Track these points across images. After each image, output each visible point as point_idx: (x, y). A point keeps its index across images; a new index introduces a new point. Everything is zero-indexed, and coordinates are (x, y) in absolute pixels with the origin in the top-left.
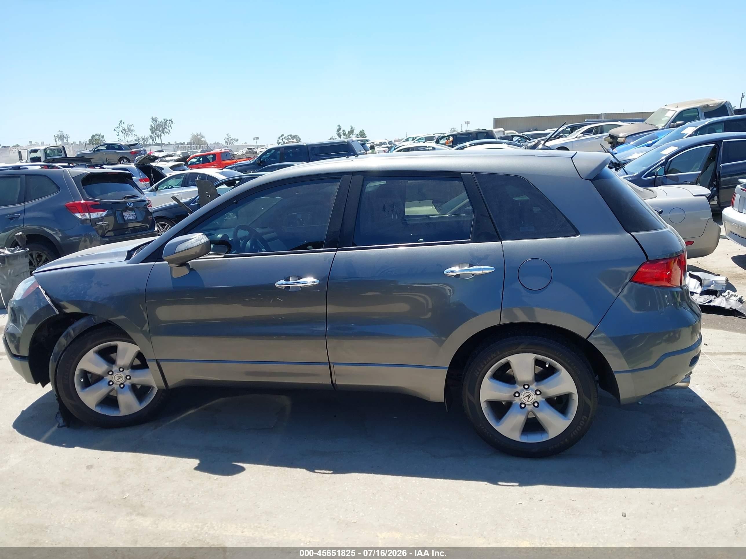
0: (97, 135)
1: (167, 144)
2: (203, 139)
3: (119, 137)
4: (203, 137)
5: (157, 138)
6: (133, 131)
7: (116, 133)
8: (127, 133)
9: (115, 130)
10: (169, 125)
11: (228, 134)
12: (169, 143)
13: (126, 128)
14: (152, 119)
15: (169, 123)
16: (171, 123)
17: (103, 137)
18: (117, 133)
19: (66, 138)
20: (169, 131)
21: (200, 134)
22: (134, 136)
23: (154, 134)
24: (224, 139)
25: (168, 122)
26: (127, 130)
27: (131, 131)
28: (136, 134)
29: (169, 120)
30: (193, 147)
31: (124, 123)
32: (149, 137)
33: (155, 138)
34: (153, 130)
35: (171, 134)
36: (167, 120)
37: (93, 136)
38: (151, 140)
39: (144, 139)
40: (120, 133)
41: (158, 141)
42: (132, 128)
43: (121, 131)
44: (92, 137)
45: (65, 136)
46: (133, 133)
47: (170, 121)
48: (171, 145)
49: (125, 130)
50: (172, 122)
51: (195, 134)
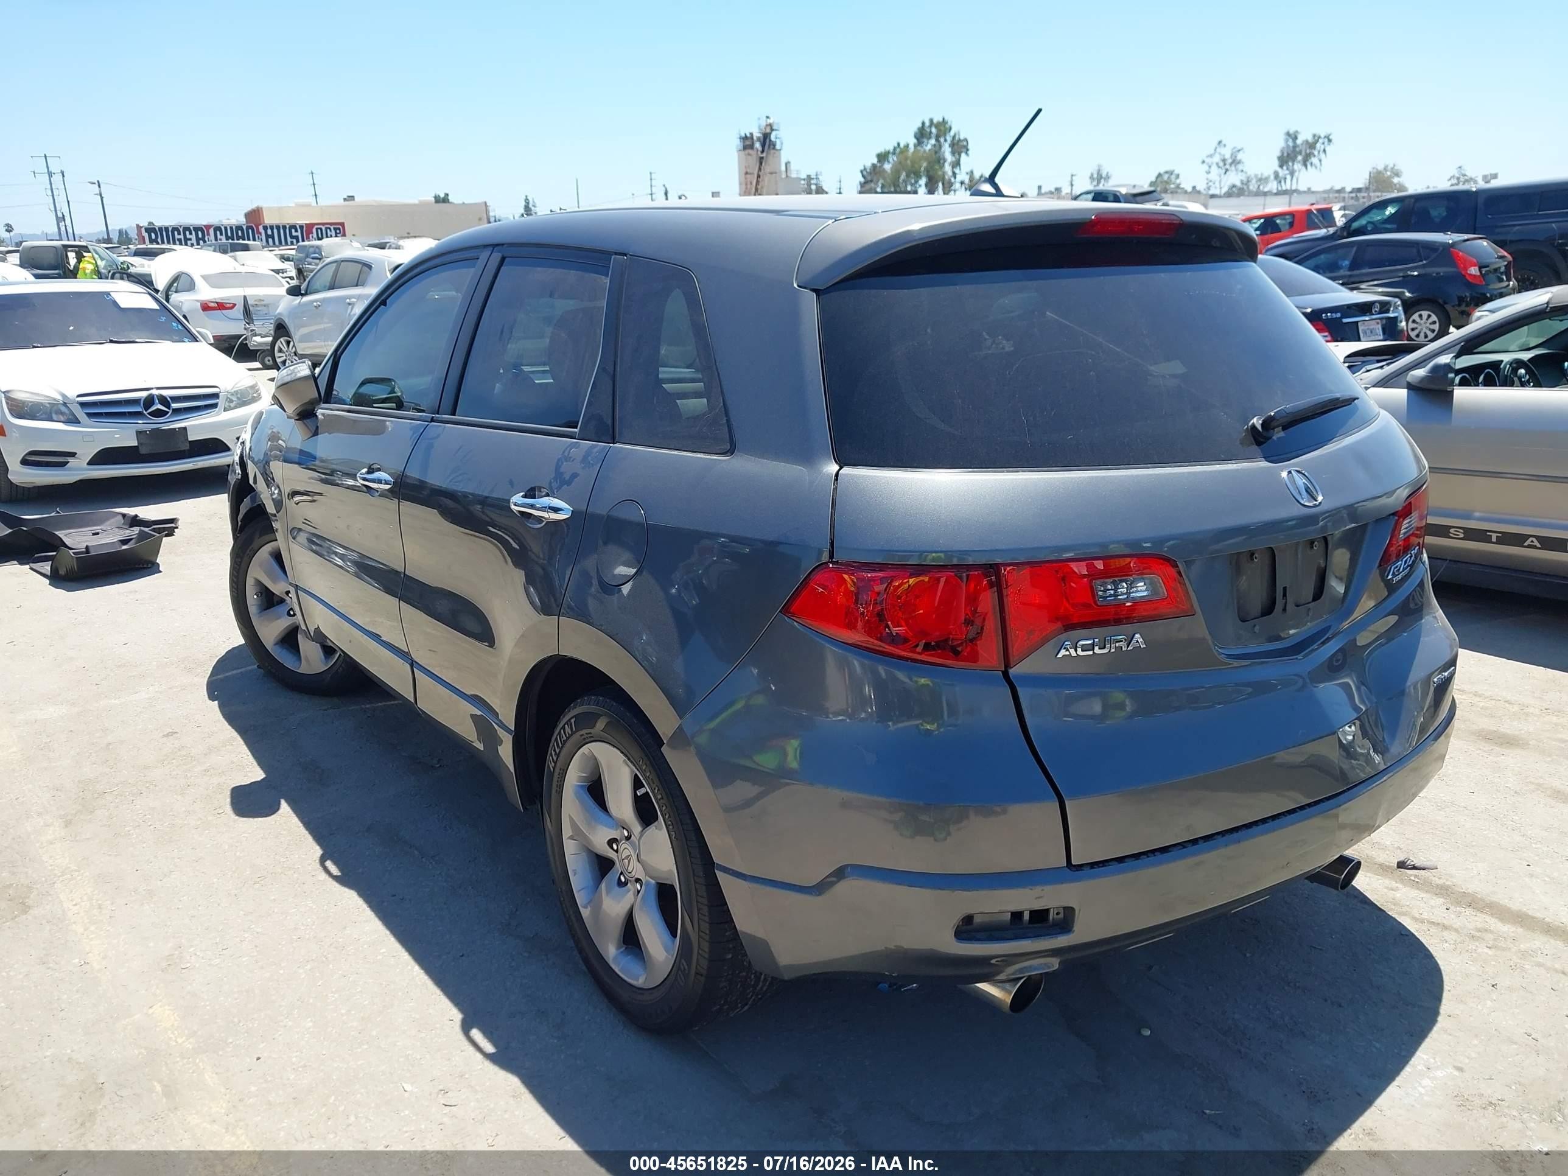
0: (1166, 172)
1: (1304, 192)
2: (1396, 180)
3: (1210, 176)
4: (1397, 174)
5: (1289, 177)
6: (1239, 162)
7: (1205, 167)
8: (1227, 166)
9: (1203, 162)
10: (1322, 147)
11: (1460, 167)
12: (1309, 189)
13: (1228, 156)
14: (1288, 134)
15: (1323, 143)
16: (1326, 143)
17: (1178, 176)
18: (1207, 168)
19: (1105, 179)
20: (1320, 161)
21: (1392, 168)
22: (1240, 174)
23: (1285, 168)
24: (1450, 180)
25: (1321, 141)
26: (1230, 161)
27: (1235, 162)
28: (1244, 170)
29: (1322, 136)
30: (1364, 197)
31: (1225, 146)
32: (1272, 177)
33: (1285, 179)
34: (1286, 159)
35: (1322, 168)
36: (1319, 137)
37: (1160, 175)
38: (1275, 183)
39: (1260, 180)
40: (1214, 168)
41: (1286, 186)
42: (1240, 156)
43: (1217, 164)
44: (1157, 178)
45: (1104, 175)
46: (1240, 167)
47: (1326, 140)
48: (1313, 192)
49: (1224, 160)
50: (1330, 141)
51: (1381, 167)
